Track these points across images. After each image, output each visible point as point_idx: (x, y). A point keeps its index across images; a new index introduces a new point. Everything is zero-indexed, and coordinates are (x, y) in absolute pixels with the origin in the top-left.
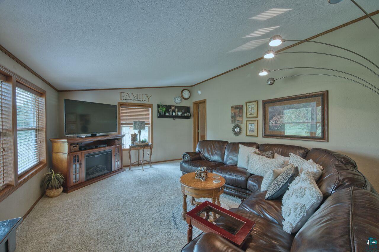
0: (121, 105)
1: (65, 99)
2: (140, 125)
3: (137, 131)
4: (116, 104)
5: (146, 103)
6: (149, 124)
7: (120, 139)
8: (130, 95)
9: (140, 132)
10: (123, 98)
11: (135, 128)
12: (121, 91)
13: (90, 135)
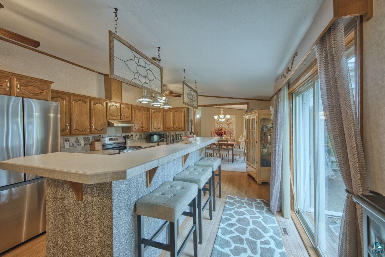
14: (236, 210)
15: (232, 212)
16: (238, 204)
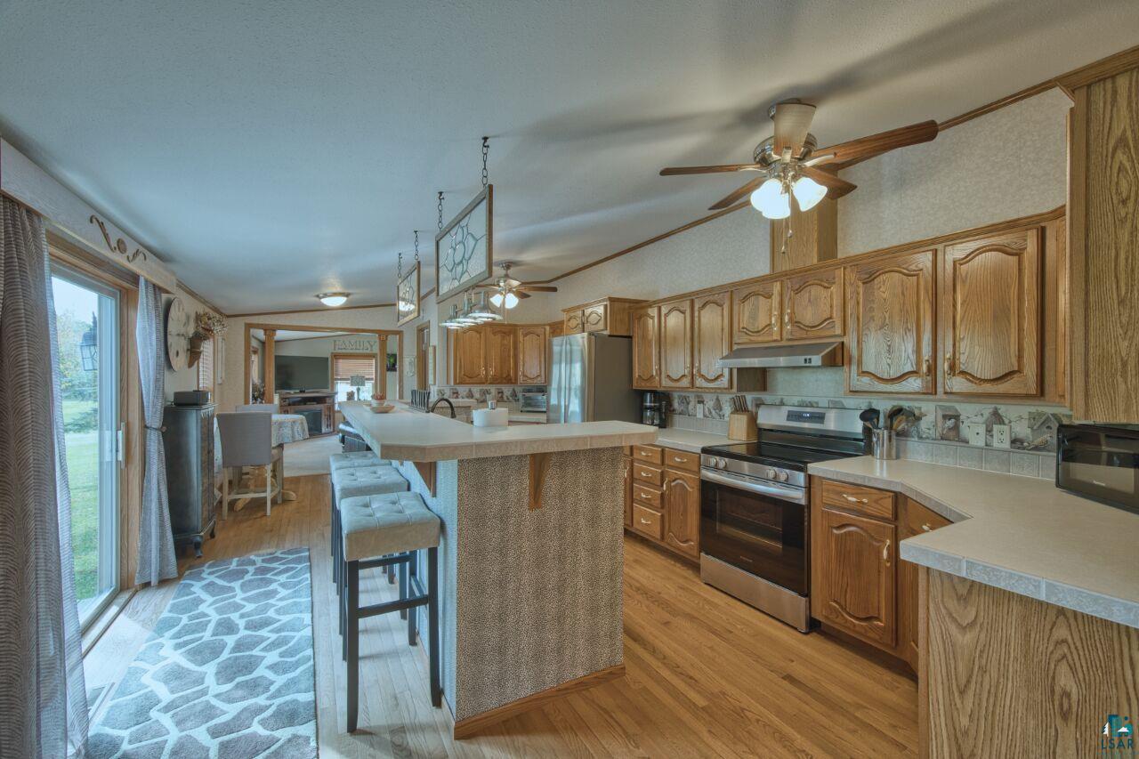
0: (336, 356)
1: (276, 356)
2: (358, 381)
3: (354, 389)
4: (329, 356)
5: (368, 352)
6: (372, 379)
7: (332, 396)
8: (347, 343)
9: (358, 390)
10: (337, 347)
11: (352, 385)
12: (335, 338)
13: (298, 391)
14: (261, 700)
15: (280, 680)
16: (254, 735)
